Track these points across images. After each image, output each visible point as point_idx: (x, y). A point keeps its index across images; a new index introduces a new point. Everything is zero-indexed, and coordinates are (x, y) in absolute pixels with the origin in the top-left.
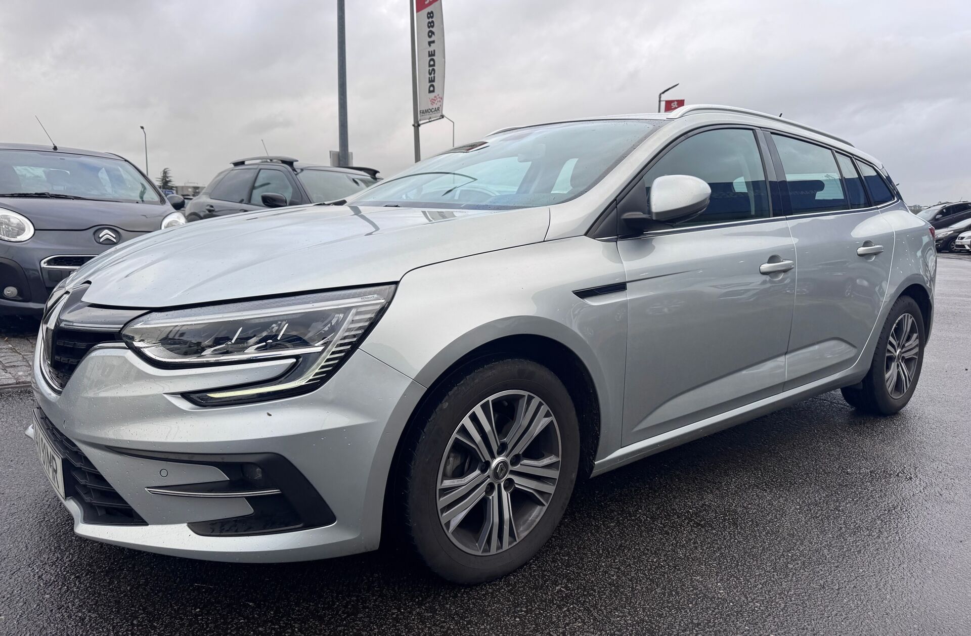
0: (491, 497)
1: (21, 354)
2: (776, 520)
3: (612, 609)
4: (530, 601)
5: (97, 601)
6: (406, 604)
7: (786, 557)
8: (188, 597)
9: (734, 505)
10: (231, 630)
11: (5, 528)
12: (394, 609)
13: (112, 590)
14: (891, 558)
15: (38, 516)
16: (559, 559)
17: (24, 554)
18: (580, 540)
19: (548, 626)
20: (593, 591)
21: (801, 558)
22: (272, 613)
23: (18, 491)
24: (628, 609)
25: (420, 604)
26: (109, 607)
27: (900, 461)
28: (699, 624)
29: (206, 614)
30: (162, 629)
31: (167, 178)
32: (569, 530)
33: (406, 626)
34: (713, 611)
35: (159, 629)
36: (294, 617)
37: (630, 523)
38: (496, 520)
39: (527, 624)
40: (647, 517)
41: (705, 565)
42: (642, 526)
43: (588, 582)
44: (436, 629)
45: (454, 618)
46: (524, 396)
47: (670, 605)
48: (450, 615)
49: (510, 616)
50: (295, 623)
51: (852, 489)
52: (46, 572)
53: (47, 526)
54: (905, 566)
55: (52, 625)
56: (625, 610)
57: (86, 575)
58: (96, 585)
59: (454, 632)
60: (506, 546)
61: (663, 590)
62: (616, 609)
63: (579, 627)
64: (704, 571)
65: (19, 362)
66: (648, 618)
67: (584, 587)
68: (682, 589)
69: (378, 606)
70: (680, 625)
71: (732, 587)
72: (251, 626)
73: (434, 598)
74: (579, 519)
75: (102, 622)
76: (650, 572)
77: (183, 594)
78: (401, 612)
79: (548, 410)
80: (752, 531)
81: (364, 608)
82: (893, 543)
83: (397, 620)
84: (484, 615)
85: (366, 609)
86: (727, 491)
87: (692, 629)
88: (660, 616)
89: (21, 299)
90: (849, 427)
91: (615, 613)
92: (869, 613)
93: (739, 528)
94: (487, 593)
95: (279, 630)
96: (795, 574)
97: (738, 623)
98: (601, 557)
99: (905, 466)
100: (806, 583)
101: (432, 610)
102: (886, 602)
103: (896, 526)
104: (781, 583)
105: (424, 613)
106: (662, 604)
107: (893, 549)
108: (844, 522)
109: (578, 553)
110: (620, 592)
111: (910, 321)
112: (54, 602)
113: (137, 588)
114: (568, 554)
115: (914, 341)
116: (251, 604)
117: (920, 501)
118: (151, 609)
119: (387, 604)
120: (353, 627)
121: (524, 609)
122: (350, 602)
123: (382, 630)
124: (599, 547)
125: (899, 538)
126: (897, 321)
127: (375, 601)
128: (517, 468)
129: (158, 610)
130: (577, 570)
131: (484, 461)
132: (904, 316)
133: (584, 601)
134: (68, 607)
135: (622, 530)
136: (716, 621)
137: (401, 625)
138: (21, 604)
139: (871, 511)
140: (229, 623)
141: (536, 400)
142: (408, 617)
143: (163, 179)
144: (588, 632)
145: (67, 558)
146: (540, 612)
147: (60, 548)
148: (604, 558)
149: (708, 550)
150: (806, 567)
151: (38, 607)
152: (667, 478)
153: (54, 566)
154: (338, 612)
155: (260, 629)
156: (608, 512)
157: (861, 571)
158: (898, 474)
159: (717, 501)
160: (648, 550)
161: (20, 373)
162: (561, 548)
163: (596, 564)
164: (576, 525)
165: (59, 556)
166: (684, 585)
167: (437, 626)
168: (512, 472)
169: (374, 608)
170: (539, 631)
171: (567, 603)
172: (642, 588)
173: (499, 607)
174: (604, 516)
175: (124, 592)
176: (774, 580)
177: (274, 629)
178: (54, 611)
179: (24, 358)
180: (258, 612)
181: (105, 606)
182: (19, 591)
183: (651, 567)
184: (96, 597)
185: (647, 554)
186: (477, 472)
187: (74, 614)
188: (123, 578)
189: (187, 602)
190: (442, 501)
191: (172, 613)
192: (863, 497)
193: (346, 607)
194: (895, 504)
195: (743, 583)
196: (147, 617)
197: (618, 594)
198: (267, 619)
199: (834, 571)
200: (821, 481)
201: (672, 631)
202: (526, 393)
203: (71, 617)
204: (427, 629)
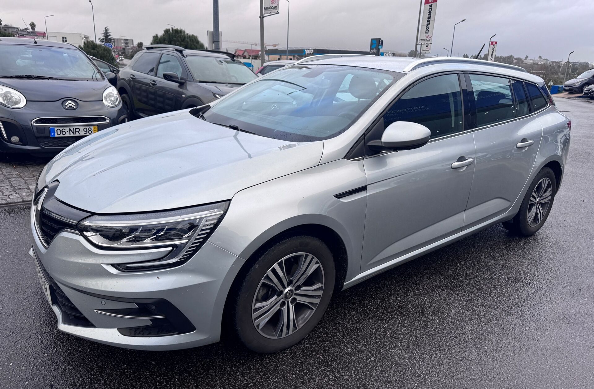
0: (283, 309)
1: (24, 179)
2: (446, 312)
3: (345, 370)
4: (302, 364)
5: (72, 359)
6: (235, 364)
7: (447, 338)
8: (120, 357)
9: (424, 301)
10: (142, 379)
11: (22, 308)
12: (229, 367)
13: (80, 352)
14: (505, 340)
15: (39, 300)
16: (321, 336)
17: (32, 326)
18: (334, 323)
19: (310, 381)
20: (337, 358)
21: (455, 339)
22: (164, 368)
23: (27, 283)
24: (354, 371)
25: (243, 365)
26: (78, 362)
27: (526, 270)
28: (391, 381)
29: (129, 368)
30: (106, 377)
31: (108, 33)
32: (329, 316)
33: (234, 379)
34: (400, 373)
35: (105, 377)
36: (175, 371)
37: (363, 312)
38: (286, 320)
39: (299, 379)
40: (374, 308)
41: (401, 342)
42: (370, 314)
43: (335, 352)
44: (250, 381)
45: (260, 374)
46: (303, 255)
47: (377, 368)
48: (258, 372)
49: (290, 373)
50: (176, 375)
51: (494, 290)
52: (45, 339)
53: (44, 307)
54: (512, 345)
55: (49, 373)
56: (352, 371)
57: (66, 341)
58: (71, 348)
59: (259, 383)
60: (291, 332)
61: (375, 359)
62: (347, 370)
63: (326, 381)
64: (400, 346)
65: (23, 186)
66: (364, 376)
67: (332, 355)
68: (386, 358)
69: (220, 365)
70: (380, 382)
71: (413, 357)
72: (153, 377)
73: (251, 361)
74: (336, 309)
75: (75, 372)
76: (370, 346)
77: (117, 355)
78: (232, 370)
79: (317, 261)
80: (431, 320)
81: (213, 366)
82: (508, 329)
83: (230, 375)
84: (276, 372)
85: (214, 367)
86: (422, 290)
87: (387, 385)
88: (371, 376)
89: (21, 143)
90: (502, 245)
91: (346, 373)
92: (484, 377)
93: (424, 317)
94: (279, 358)
95: (167, 380)
96: (449, 349)
97: (412, 381)
98: (344, 336)
99: (528, 275)
100: (454, 355)
101: (249, 369)
102: (495, 369)
103: (513, 318)
104: (440, 355)
105: (245, 370)
106: (373, 368)
107: (508, 333)
108: (484, 314)
109: (332, 333)
110: (351, 359)
111: (547, 182)
112: (50, 359)
113: (93, 350)
114: (326, 333)
115: (549, 192)
116: (153, 362)
117: (531, 300)
118: (100, 364)
119: (225, 364)
120: (206, 379)
121: (298, 369)
122: (206, 362)
123: (221, 381)
124: (344, 328)
125: (513, 326)
126: (538, 183)
127: (219, 362)
128: (298, 292)
129: (104, 365)
130: (330, 344)
131: (279, 291)
132: (544, 180)
133: (331, 365)
134: (57, 362)
135: (359, 316)
136: (400, 380)
137: (232, 378)
138: (32, 360)
139: (501, 307)
140: (141, 375)
141: (311, 256)
142: (236, 373)
143: (105, 34)
144: (330, 385)
145: (55, 330)
146: (306, 371)
147: (52, 323)
148: (346, 336)
149: (404, 332)
150: (456, 345)
151: (42, 362)
152: (389, 281)
153: (49, 335)
154: (199, 369)
155: (158, 379)
156: (352, 304)
157: (486, 348)
158: (523, 280)
159: (415, 297)
160: (371, 331)
161: (24, 194)
162: (323, 329)
163: (341, 340)
164: (334, 313)
165: (51, 328)
166: (387, 356)
167: (251, 379)
168: (296, 294)
169: (218, 367)
170: (304, 384)
171: (322, 366)
172: (364, 357)
173: (285, 367)
174: (350, 306)
175: (86, 353)
176: (437, 353)
177: (165, 379)
178: (50, 365)
179: (26, 183)
180: (157, 368)
181: (76, 362)
182: (31, 351)
183: (371, 342)
184: (71, 356)
185: (370, 334)
186: (275, 297)
187: (61, 367)
188: (86, 344)
189: (120, 360)
190: (255, 315)
191: (112, 368)
192: (499, 297)
193: (203, 365)
194: (516, 302)
195: (419, 355)
196: (99, 370)
197: (350, 360)
198: (162, 372)
199: (471, 348)
200: (477, 285)
201: (375, 385)
202: (304, 254)
203: (59, 369)
204: (245, 381)
